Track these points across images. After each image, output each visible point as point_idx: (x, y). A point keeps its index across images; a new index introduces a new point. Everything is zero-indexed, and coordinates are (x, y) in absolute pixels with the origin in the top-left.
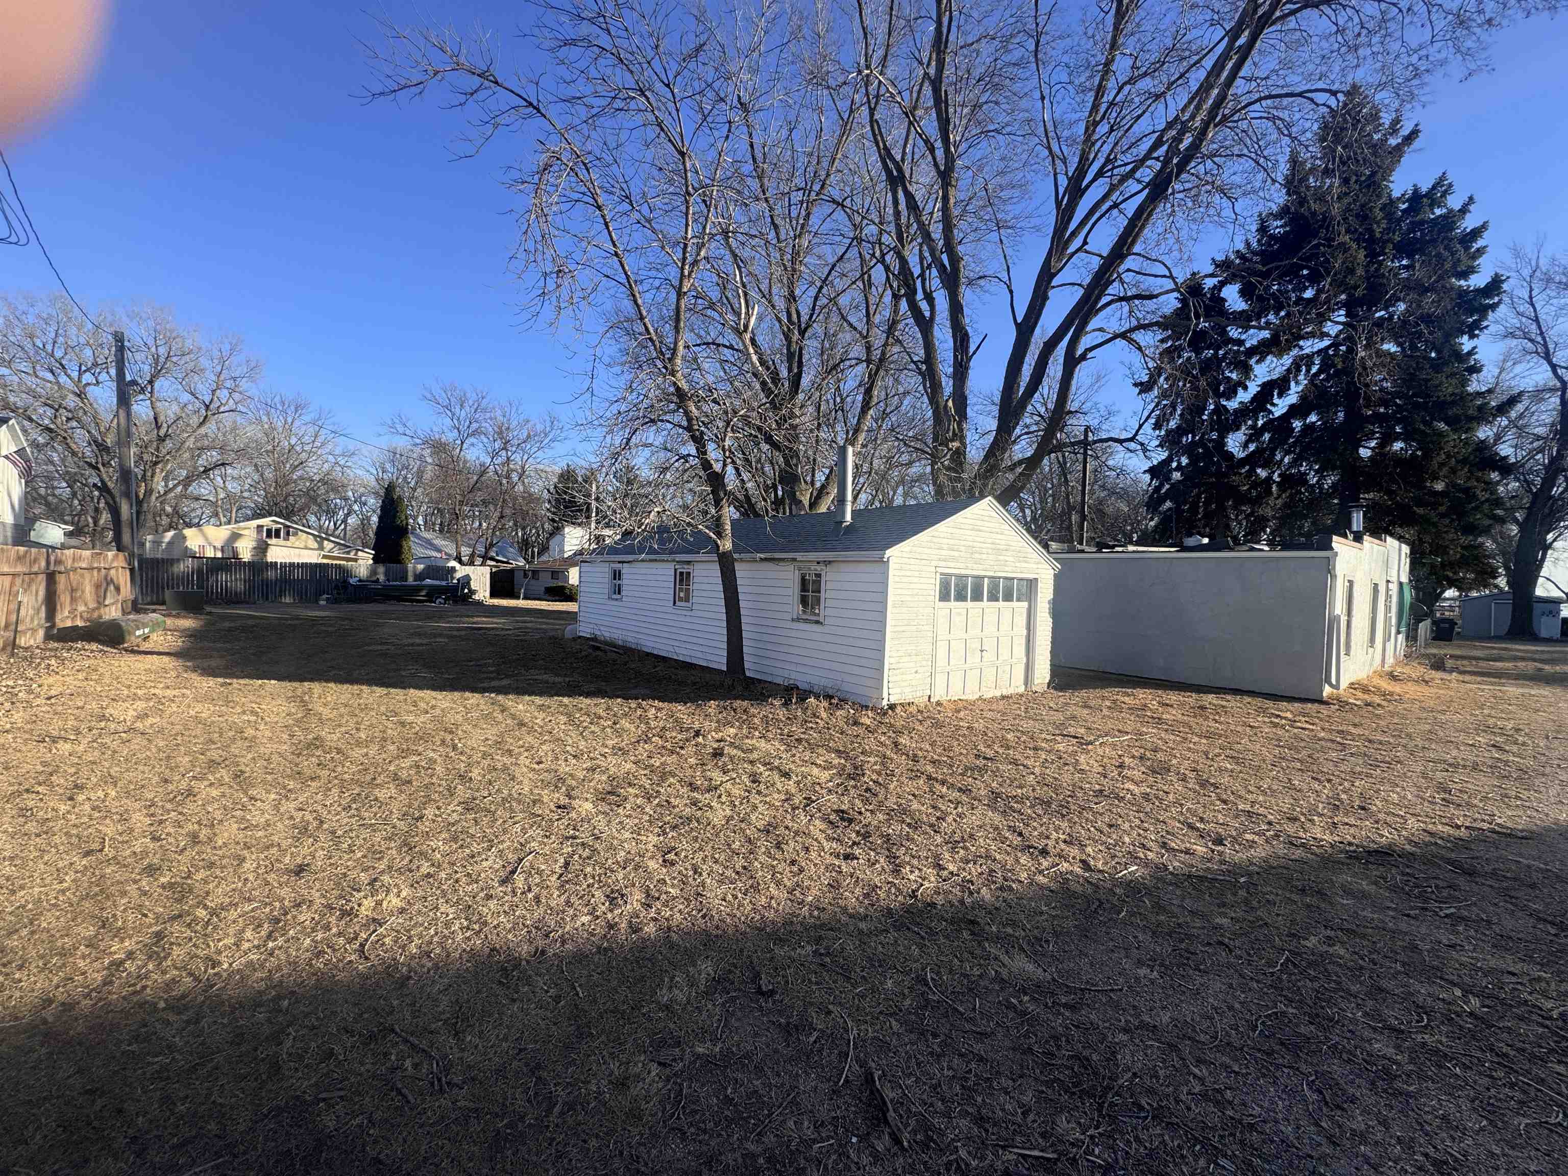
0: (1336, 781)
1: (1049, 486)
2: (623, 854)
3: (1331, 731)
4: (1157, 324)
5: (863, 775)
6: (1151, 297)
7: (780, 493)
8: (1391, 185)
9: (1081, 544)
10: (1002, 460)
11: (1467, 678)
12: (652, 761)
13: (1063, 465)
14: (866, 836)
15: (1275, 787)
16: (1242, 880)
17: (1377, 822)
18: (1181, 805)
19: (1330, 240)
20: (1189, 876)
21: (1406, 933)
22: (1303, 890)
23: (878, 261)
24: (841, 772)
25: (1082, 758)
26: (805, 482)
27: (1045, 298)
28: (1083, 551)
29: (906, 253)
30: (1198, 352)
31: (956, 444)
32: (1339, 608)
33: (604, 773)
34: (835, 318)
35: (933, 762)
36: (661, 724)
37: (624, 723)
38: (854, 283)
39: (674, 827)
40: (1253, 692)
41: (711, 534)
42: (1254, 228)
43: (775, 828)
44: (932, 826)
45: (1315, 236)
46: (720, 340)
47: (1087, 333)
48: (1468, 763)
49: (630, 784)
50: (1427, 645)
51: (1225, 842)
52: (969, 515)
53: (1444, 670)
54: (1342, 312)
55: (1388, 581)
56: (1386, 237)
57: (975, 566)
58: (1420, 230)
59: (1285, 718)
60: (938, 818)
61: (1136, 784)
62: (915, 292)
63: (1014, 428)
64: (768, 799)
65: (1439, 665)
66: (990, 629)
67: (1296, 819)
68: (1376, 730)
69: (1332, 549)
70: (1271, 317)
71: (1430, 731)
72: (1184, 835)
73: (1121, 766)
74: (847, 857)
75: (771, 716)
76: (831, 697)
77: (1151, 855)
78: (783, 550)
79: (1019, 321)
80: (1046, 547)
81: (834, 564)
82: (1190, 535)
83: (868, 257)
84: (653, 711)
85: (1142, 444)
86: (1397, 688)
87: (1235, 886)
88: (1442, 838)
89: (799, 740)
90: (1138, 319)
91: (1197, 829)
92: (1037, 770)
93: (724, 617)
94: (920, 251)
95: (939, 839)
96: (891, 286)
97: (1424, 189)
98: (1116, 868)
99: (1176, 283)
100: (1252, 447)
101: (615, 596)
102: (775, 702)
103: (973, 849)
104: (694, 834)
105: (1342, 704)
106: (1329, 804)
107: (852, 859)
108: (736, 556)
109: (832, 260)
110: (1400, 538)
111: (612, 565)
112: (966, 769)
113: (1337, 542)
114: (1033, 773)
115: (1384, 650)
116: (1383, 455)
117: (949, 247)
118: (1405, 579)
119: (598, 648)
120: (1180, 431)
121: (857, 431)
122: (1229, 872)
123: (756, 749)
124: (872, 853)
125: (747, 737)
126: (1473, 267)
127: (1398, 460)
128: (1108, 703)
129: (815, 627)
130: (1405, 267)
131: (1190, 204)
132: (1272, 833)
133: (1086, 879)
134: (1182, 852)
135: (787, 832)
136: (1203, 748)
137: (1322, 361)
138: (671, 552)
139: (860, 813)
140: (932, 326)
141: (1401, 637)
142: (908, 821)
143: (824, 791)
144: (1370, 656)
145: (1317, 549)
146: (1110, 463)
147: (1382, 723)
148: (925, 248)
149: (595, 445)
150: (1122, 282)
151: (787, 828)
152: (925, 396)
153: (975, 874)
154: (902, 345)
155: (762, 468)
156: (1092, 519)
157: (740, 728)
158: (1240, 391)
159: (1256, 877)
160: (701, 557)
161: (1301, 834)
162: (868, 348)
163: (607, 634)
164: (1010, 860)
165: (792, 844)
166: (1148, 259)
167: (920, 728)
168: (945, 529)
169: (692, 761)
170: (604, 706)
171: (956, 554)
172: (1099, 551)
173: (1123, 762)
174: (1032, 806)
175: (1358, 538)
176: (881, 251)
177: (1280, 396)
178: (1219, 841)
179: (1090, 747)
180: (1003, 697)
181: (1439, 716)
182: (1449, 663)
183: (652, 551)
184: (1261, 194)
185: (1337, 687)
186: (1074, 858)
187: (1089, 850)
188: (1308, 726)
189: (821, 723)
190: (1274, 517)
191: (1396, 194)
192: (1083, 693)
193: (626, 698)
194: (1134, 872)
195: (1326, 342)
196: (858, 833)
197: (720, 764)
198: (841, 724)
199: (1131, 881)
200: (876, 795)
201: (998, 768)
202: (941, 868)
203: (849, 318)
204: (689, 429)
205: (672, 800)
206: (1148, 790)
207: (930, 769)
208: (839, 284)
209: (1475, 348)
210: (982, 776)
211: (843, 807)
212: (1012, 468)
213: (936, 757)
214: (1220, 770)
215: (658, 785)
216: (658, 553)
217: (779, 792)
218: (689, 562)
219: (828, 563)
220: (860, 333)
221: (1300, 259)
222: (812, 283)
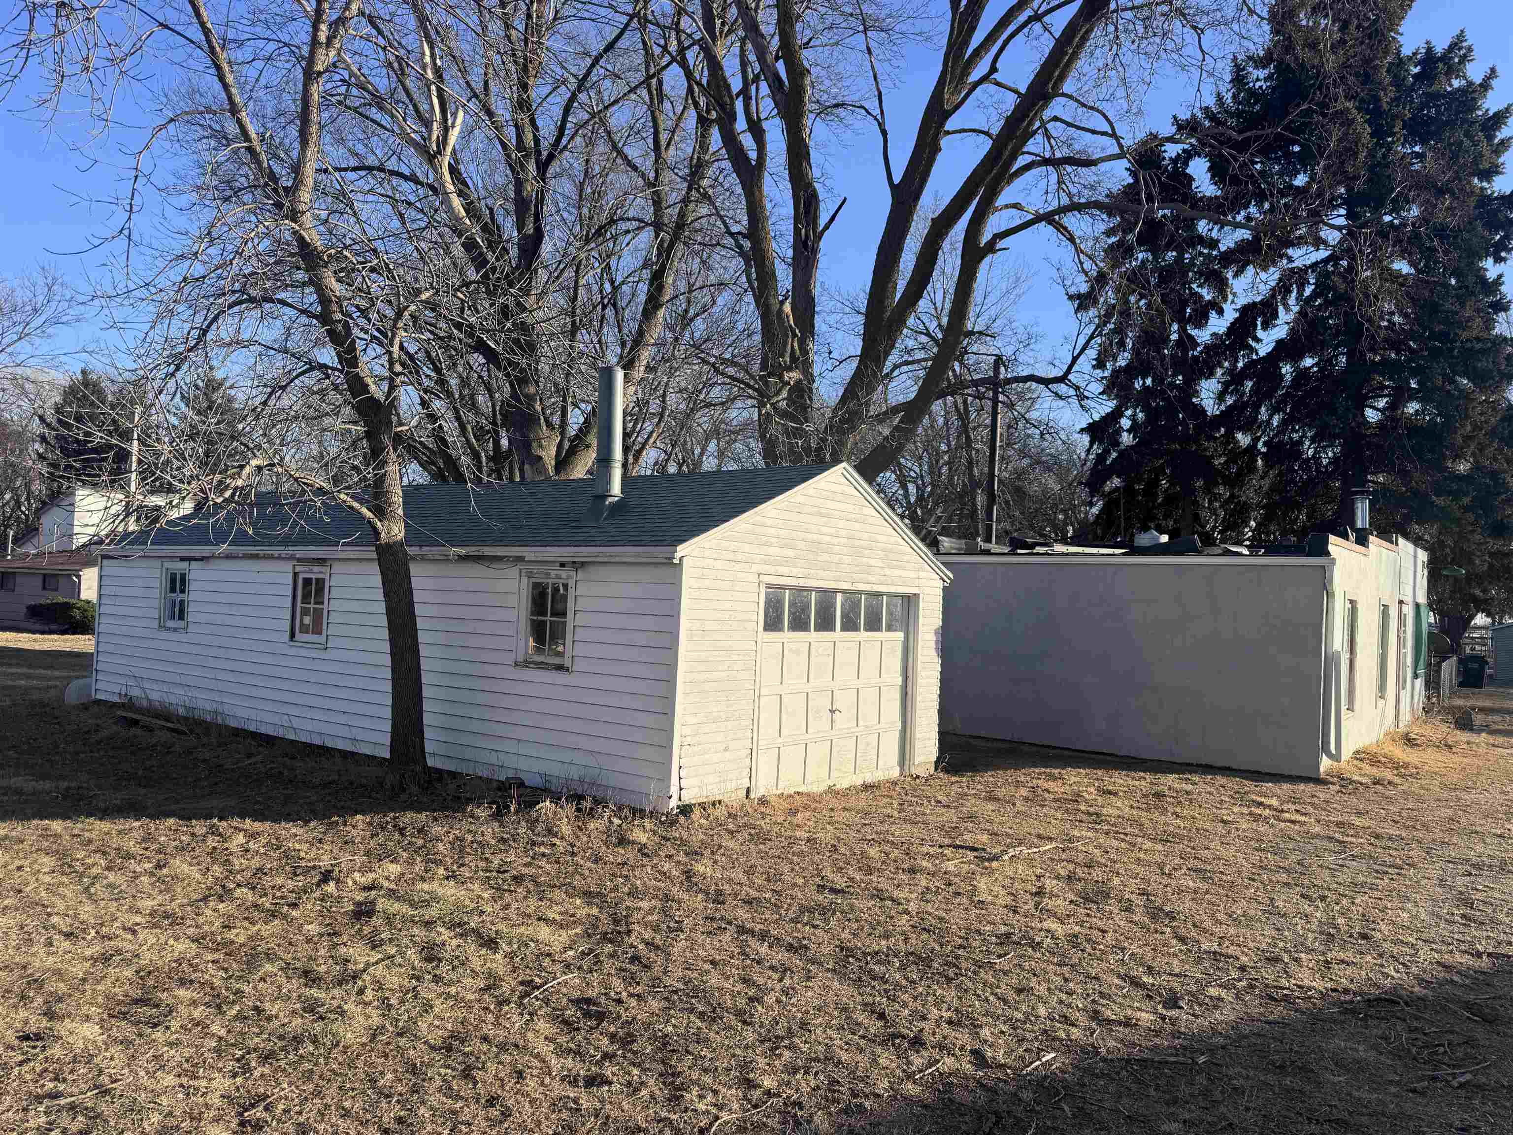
0: (1332, 897)
1: (944, 447)
2: (156, 1118)
3: (1328, 823)
4: (1097, 205)
5: (629, 932)
6: (1088, 163)
7: (505, 443)
8: (1399, 38)
9: (988, 540)
10: (867, 404)
11: (1499, 740)
12: (231, 935)
13: (963, 417)
14: (627, 1041)
15: (1252, 912)
16: (1202, 1059)
17: (1381, 956)
18: (1123, 949)
19: (1324, 105)
20: (1128, 1061)
21: (1410, 1118)
22: (1282, 1067)
23: (673, 60)
24: (591, 928)
25: (982, 884)
26: (549, 425)
27: (936, 149)
28: (988, 552)
29: (720, 50)
30: (1155, 251)
31: (793, 376)
32: (1338, 641)
33: (127, 962)
34: (602, 147)
35: (748, 902)
36: (255, 863)
37: (180, 865)
38: (633, 90)
39: (267, 1058)
40: (1229, 769)
41: (364, 511)
42: (1228, 77)
43: (463, 1042)
44: (739, 1013)
45: (1304, 98)
46: (392, 164)
47: (997, 209)
48: (1496, 863)
49: (183, 982)
50: (1453, 694)
51: (1181, 1003)
52: (811, 491)
53: (1471, 730)
54: (1343, 212)
55: (1401, 602)
56: (1395, 110)
57: (822, 574)
58: (1435, 106)
59: (1270, 807)
60: (751, 999)
61: (1061, 920)
62: (733, 117)
63: (887, 354)
64: (453, 990)
65: (1464, 723)
66: (846, 675)
67: (1277, 960)
68: (1385, 820)
69: (1328, 554)
70: (1253, 209)
71: (1451, 819)
72: (1125, 997)
73: (1040, 893)
74: (592, 1081)
75: (469, 837)
76: (580, 798)
77: (1075, 1033)
78: (500, 542)
79: (897, 180)
80: (933, 544)
81: (591, 569)
82: (1145, 529)
83: (657, 51)
84: (240, 839)
85: (1077, 388)
86: (1412, 756)
87: (1193, 1068)
88: (1459, 973)
89: (518, 879)
90: (1070, 196)
91: (1143, 986)
92: (913, 907)
93: (387, 660)
94: (742, 50)
95: (750, 1036)
96: (696, 104)
97: (1440, 47)
98: (1023, 1058)
99: (1120, 146)
100: (1230, 401)
101: (171, 624)
102: (479, 812)
103: (805, 1048)
104: (307, 1066)
105: (1344, 781)
106: (1321, 933)
107: (600, 1085)
108: (412, 551)
109: (596, 46)
110: (1417, 541)
111: (168, 564)
112: (802, 910)
113: (1336, 545)
114: (907, 912)
115: (1398, 702)
116: (1392, 419)
117: (788, 51)
118: (1422, 599)
119: (135, 723)
120: (1130, 372)
121: (638, 341)
122: (1184, 1048)
123: (436, 899)
124: (635, 1071)
125: (422, 879)
126: (1497, 166)
127: (1414, 429)
128: (1024, 792)
129: (560, 678)
130: (1417, 155)
131: (1140, 29)
132: (1244, 983)
133: (978, 1082)
134: (1120, 1023)
135: (485, 1047)
136: (1159, 858)
137: (1317, 280)
138: (286, 541)
139: (619, 1001)
140: (760, 177)
141: (1419, 683)
142: (701, 1008)
143: (558, 967)
144: (1379, 710)
145: (1309, 555)
146: (1034, 415)
147: (1394, 809)
148: (749, 46)
149: (131, 338)
150: (1048, 136)
151: (485, 1039)
152: (750, 293)
153: (805, 1089)
154: (712, 203)
155: (472, 397)
156: (1007, 502)
157: (411, 862)
158: (1213, 315)
159: (1220, 1053)
160: (340, 552)
161: (1284, 982)
162: (657, 202)
163: (155, 696)
164: (863, 1061)
165: (492, 1067)
166: (1084, 105)
167: (731, 844)
168: (773, 513)
169: (313, 928)
170: (137, 835)
171: (790, 553)
172: (1013, 553)
173: (1042, 887)
174: (903, 968)
175: (1362, 540)
176: (679, 42)
177: (1266, 326)
178: (1172, 1002)
179: (995, 864)
180: (867, 787)
181: (1462, 795)
182: (1478, 719)
183: (242, 539)
184: (1235, 27)
185: (1336, 758)
186: (962, 1048)
187: (985, 1033)
188: (1298, 817)
189: (561, 846)
190: (1258, 505)
191: (1406, 51)
192: (989, 777)
193: (186, 816)
194: (1049, 1063)
195: (1323, 254)
196: (613, 1037)
197: (367, 930)
198: (597, 844)
199: (1046, 1077)
200: (647, 967)
201: (852, 908)
202: (751, 1085)
203: (627, 150)
204: (324, 318)
205: (267, 1006)
206: (1077, 929)
207: (743, 914)
208: (610, 89)
209: (1500, 276)
210: (827, 921)
211: (590, 993)
212: (882, 418)
213: (753, 893)
214: (1179, 891)
215: (239, 979)
216: (255, 543)
217: (474, 974)
218: (321, 561)
219: (579, 566)
220: (643, 176)
221: (1285, 128)
222: (559, 83)
